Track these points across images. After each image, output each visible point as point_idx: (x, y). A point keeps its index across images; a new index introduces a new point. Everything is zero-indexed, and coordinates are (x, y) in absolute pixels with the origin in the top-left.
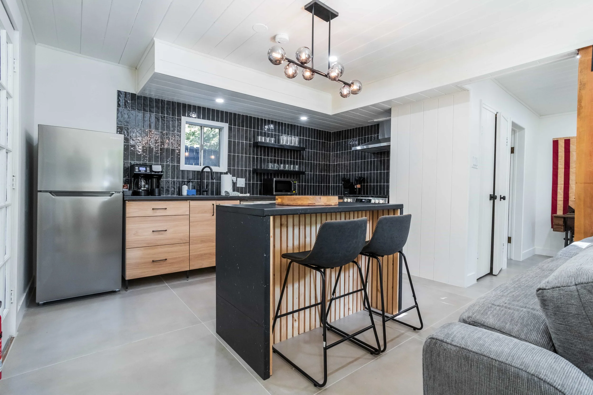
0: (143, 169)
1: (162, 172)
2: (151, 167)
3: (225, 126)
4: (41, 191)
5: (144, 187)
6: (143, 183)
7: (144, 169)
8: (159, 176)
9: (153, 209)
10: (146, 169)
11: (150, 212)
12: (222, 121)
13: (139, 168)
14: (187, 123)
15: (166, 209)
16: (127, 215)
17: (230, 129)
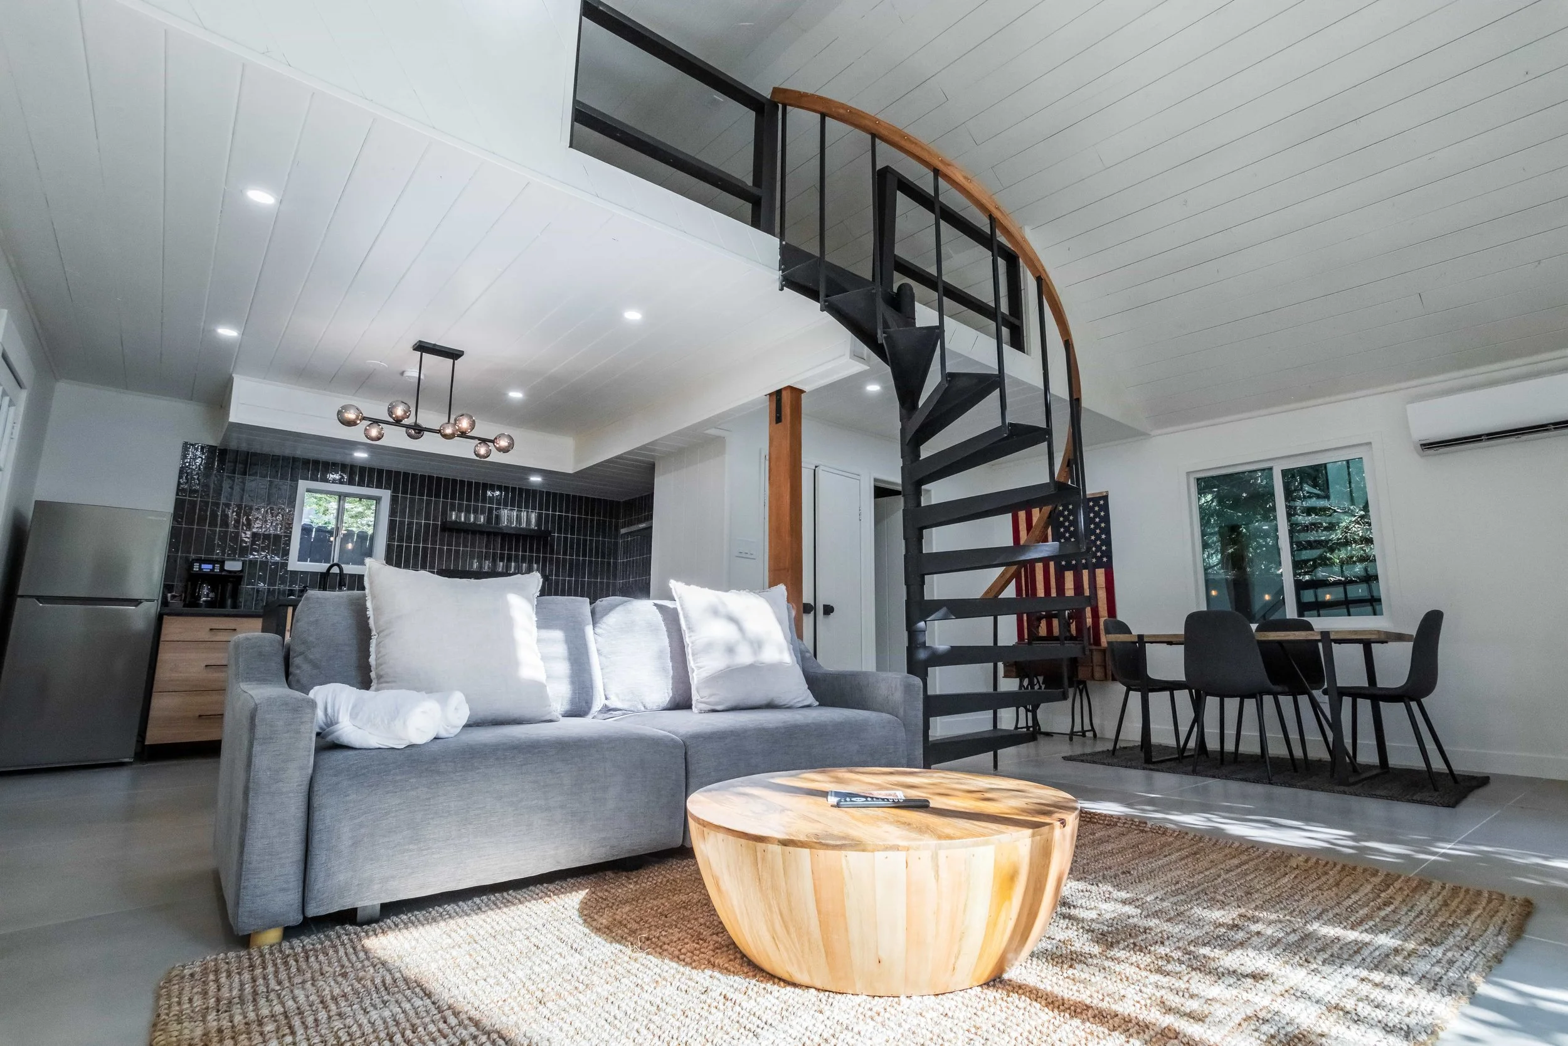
0: (207, 567)
1: (241, 571)
2: (222, 563)
3: (386, 495)
4: (22, 596)
5: (208, 596)
6: (205, 591)
7: (210, 567)
8: (236, 578)
9: (211, 629)
10: (214, 567)
11: (204, 635)
12: (379, 486)
13: (200, 566)
14: (308, 491)
15: (235, 630)
16: (162, 638)
17: (394, 500)
